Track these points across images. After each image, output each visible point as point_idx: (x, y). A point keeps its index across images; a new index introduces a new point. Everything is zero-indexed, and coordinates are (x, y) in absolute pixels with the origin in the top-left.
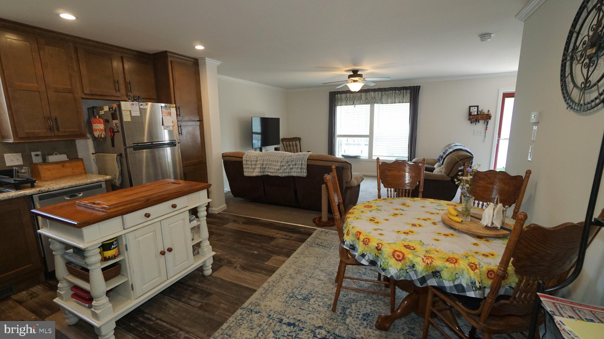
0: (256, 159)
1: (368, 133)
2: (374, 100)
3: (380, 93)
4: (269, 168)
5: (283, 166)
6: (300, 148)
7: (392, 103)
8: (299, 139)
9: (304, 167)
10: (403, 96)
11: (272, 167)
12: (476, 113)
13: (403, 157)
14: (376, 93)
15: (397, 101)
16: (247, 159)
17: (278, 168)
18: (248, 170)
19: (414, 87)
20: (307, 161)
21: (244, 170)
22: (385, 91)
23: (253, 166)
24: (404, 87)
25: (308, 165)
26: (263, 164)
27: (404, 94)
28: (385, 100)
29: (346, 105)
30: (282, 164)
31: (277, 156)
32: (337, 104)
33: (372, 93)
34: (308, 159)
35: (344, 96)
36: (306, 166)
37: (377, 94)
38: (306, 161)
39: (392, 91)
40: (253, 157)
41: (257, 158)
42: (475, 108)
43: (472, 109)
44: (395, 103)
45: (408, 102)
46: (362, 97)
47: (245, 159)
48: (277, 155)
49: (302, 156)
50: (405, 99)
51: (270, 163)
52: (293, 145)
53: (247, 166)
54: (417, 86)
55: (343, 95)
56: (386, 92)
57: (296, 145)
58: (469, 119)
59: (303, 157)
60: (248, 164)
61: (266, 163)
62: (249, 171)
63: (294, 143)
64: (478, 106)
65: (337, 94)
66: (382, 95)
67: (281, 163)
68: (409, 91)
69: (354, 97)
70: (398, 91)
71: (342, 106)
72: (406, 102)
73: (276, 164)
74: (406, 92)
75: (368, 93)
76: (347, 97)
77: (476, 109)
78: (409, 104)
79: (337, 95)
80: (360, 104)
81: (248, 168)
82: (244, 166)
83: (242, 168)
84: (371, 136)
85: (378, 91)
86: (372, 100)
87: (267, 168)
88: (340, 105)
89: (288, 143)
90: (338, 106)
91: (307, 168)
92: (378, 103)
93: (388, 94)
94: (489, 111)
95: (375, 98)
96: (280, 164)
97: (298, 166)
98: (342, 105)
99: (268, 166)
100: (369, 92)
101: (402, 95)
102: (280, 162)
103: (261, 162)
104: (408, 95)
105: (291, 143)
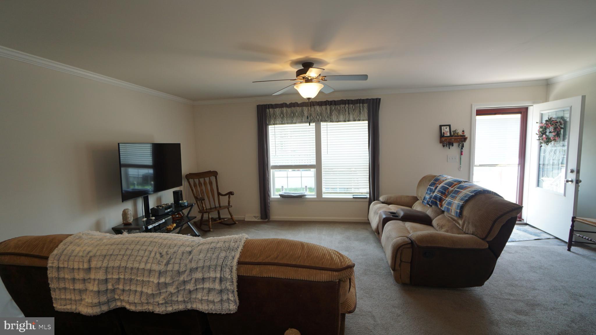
0: (86, 266)
1: (314, 162)
2: (321, 117)
3: (328, 107)
4: (123, 290)
5: (166, 285)
6: (217, 186)
7: (345, 121)
8: (215, 174)
9: (229, 287)
10: (360, 112)
11: (133, 288)
12: (448, 134)
13: (362, 193)
14: (323, 107)
15: (351, 118)
16: (61, 265)
17: (150, 292)
18: (63, 297)
19: (373, 99)
20: (238, 270)
21: (53, 295)
22: (335, 105)
23: (79, 286)
24: (360, 100)
25: (240, 279)
26: (106, 281)
27: (360, 109)
28: (336, 117)
29: (282, 124)
30: (162, 280)
31: (151, 252)
32: (269, 122)
33: (318, 108)
34: (239, 263)
35: (278, 111)
36: (235, 284)
37: (324, 109)
38: (235, 268)
39: (344, 105)
40: (77, 259)
41: (89, 261)
42: (446, 128)
43: (444, 129)
44: (349, 121)
45: (367, 121)
46: (303, 113)
47: (55, 265)
48: (150, 248)
49: (223, 254)
50: (361, 115)
51: (127, 277)
52: (205, 183)
53: (62, 285)
54: (377, 99)
55: (278, 109)
56: (337, 106)
57: (211, 183)
58: (441, 142)
59: (225, 257)
60: (64, 279)
61: (115, 276)
62: (68, 297)
63: (207, 179)
64: (449, 126)
65: (269, 108)
66: (330, 111)
67: (159, 278)
68: (366, 105)
69: (292, 112)
70: (352, 105)
71: (276, 126)
72: (363, 120)
73: (145, 279)
74: (363, 107)
75: (313, 107)
76: (282, 113)
77: (448, 129)
78: (367, 122)
79: (268, 110)
80: (301, 122)
81: (65, 289)
82: (53, 285)
83: (48, 290)
84: (318, 166)
85: (326, 105)
86: (318, 117)
87: (119, 292)
88: (274, 124)
89: (197, 181)
90: (271, 125)
91: (238, 286)
92: (325, 121)
93: (339, 108)
94: (463, 131)
95: (321, 114)
96: (156, 281)
97: (211, 286)
98: (276, 124)
99: (121, 287)
100: (314, 105)
101: (357, 111)
102: (157, 274)
103: (101, 276)
104: (366, 110)
105: (202, 180)
